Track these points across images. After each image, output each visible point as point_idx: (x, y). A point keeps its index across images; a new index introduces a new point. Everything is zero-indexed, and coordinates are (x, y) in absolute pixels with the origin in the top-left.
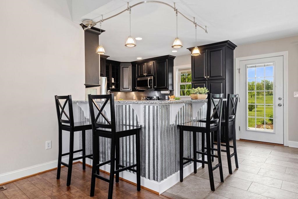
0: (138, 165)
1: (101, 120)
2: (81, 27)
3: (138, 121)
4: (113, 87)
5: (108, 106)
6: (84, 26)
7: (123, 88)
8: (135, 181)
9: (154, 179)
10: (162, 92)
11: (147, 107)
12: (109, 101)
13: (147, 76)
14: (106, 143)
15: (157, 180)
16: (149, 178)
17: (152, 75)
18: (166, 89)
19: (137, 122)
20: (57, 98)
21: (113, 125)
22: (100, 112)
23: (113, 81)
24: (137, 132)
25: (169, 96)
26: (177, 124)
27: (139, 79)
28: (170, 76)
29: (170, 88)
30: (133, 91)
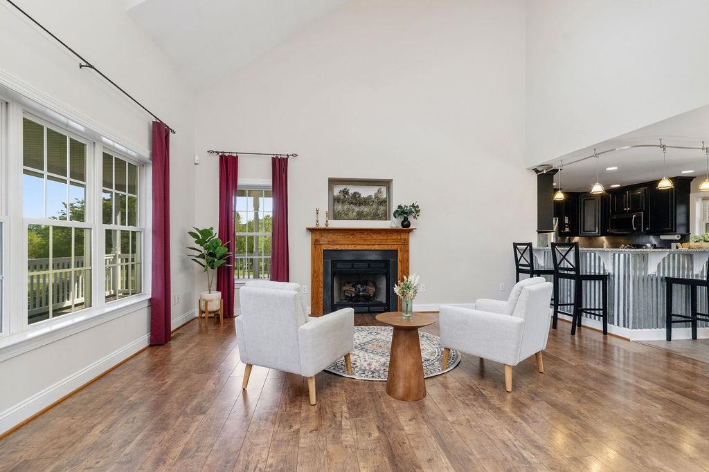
0: (605, 309)
1: (565, 264)
2: (534, 172)
3: (605, 268)
4: (567, 230)
5: (572, 254)
6: (537, 171)
7: (584, 231)
8: (601, 329)
9: (624, 326)
10: (663, 237)
11: (617, 255)
12: (573, 249)
13: (632, 212)
14: (568, 286)
15: (628, 327)
16: (618, 325)
17: (641, 211)
18: (672, 231)
19: (604, 270)
20: (515, 245)
21: (577, 268)
22: (564, 257)
23: (567, 221)
24: (604, 278)
25: (679, 244)
26: (661, 275)
27: (615, 217)
28: (681, 210)
29: (682, 230)
30: (602, 235)
